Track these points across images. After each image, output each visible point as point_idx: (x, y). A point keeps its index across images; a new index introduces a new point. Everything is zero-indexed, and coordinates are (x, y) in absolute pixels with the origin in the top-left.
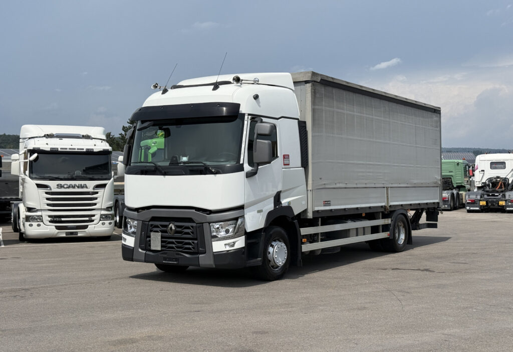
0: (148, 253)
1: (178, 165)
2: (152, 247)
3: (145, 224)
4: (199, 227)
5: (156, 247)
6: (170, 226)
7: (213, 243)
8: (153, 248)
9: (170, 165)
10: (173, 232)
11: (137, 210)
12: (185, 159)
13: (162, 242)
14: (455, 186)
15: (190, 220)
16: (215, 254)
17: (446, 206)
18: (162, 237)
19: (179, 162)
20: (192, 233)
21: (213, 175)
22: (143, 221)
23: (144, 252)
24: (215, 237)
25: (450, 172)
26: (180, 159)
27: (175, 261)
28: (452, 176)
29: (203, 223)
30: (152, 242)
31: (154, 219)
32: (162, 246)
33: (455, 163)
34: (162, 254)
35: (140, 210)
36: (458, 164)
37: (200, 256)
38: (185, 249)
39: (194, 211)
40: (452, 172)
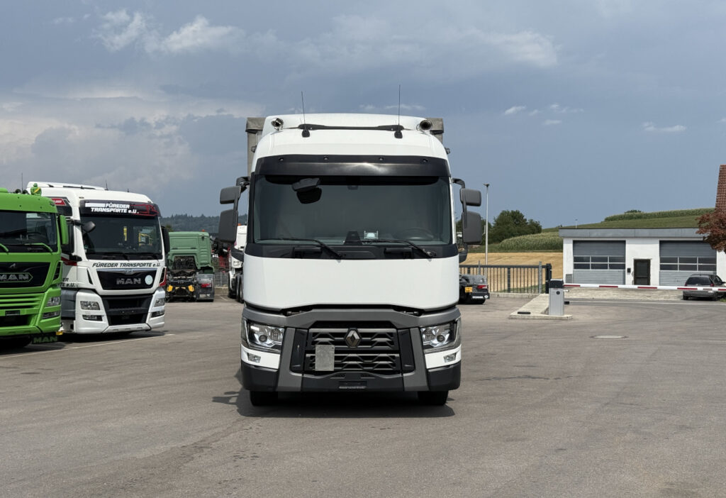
0: (305, 376)
1: (361, 245)
2: (316, 368)
3: (303, 334)
4: (402, 334)
5: (325, 366)
6: (350, 335)
7: (426, 355)
8: (318, 368)
9: (345, 244)
10: (355, 343)
11: (284, 312)
12: (371, 235)
13: (336, 358)
14: (199, 267)
15: (387, 324)
16: (430, 371)
17: (208, 295)
18: (336, 352)
19: (362, 240)
20: (391, 343)
21: (426, 260)
22: (296, 328)
23: (300, 375)
24: (430, 347)
25: (192, 248)
26: (363, 236)
27: (361, 385)
28: (195, 254)
29: (409, 328)
30: (317, 359)
31: (318, 324)
32: (336, 365)
33: (199, 236)
34: (336, 376)
35: (290, 312)
36: (203, 238)
37: (405, 375)
38: (378, 367)
39: (392, 311)
40: (195, 248)
